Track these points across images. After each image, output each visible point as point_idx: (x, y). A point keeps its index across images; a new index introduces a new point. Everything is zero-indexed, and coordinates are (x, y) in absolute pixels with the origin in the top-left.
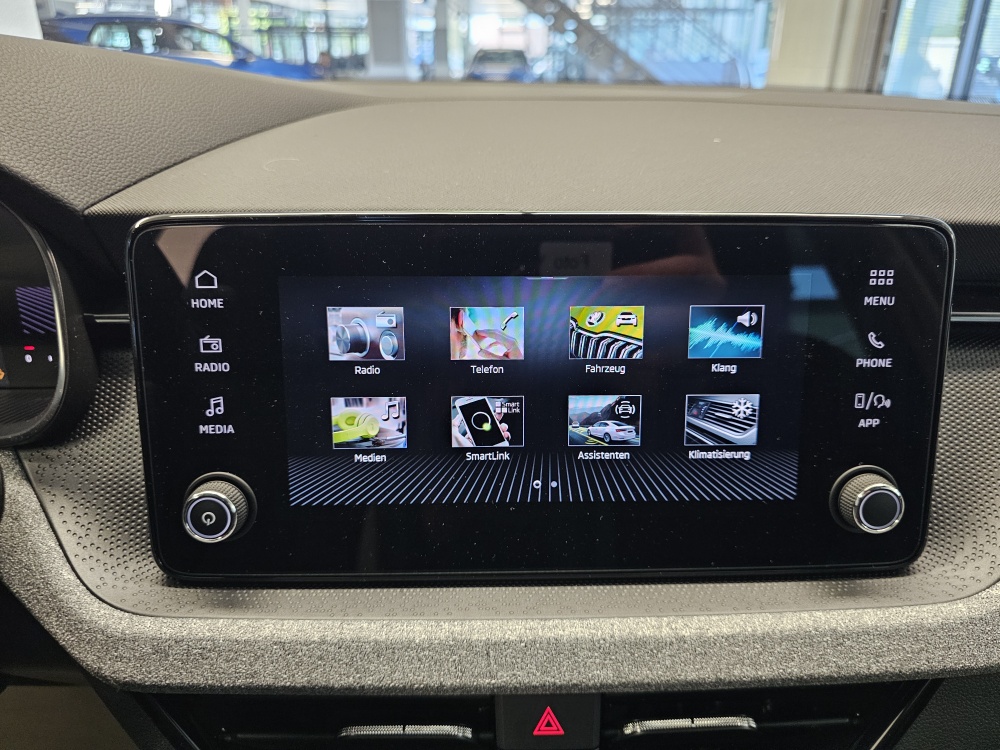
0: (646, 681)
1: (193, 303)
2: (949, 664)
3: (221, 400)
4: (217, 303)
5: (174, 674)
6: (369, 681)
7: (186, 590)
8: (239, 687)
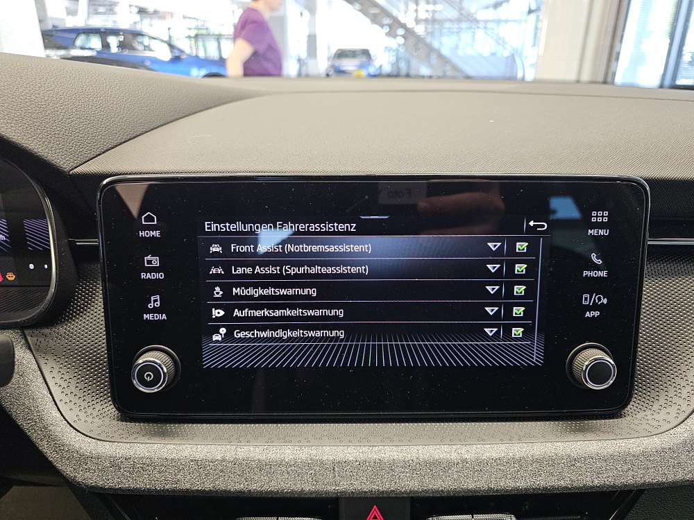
0: (441, 489)
1: (140, 234)
2: (648, 479)
3: (158, 297)
4: (156, 234)
5: (124, 481)
6: (254, 487)
7: (133, 424)
8: (168, 490)
